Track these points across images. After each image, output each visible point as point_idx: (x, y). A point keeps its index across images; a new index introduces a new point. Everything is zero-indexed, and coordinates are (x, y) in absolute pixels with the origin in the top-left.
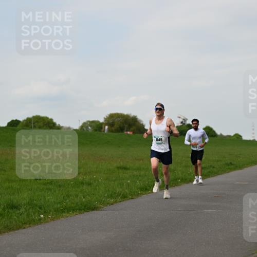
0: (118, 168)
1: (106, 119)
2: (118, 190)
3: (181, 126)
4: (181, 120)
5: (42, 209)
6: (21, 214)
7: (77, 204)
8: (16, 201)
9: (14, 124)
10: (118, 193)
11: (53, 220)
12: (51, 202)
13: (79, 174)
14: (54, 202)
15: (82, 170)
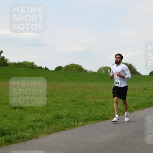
5: (76, 119)
6: (63, 122)
7: (96, 116)
8: (60, 114)
9: (59, 69)
10: (121, 109)
11: (82, 126)
12: (81, 115)
13: (97, 98)
14: (83, 115)
15: (99, 96)
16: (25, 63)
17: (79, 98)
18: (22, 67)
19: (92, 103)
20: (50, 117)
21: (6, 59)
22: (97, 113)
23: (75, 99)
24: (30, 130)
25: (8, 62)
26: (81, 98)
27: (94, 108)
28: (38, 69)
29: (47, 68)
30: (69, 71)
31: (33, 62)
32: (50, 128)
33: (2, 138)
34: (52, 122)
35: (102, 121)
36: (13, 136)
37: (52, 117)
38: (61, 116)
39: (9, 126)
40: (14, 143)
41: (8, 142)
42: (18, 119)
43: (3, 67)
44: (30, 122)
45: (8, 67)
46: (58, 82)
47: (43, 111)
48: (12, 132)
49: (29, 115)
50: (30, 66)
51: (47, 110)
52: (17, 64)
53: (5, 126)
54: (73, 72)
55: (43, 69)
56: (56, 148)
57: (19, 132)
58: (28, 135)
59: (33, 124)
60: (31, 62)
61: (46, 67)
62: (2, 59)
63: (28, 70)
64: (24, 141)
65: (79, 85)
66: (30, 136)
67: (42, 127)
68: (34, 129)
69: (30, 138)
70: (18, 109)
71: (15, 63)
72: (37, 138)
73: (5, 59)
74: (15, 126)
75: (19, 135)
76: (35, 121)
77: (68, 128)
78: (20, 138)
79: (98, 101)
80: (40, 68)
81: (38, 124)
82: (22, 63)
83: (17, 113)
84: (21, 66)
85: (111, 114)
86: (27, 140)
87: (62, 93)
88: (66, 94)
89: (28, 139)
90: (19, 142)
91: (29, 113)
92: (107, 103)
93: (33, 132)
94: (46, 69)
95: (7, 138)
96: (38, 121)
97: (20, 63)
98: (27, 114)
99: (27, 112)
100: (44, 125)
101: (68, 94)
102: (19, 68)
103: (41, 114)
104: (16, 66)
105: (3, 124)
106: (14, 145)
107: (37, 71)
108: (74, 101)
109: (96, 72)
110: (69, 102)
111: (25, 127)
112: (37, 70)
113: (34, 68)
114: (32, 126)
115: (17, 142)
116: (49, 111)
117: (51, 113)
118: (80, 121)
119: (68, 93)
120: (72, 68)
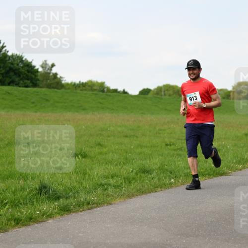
0: (246, 135)
1: (234, 88)
2: (246, 156)
5: (172, 173)
6: (152, 179)
7: (206, 169)
8: (148, 166)
9: (145, 92)
10: (246, 159)
11: (183, 184)
12: (181, 167)
14: (184, 167)
16: (90, 84)
17: (178, 139)
18: (86, 90)
20: (131, 170)
21: (61, 77)
22: (208, 163)
23: (171, 142)
24: (100, 191)
25: (63, 82)
26: (181, 140)
28: (112, 92)
29: (126, 91)
30: (162, 96)
31: (103, 81)
32: (132, 187)
33: (54, 203)
34: (134, 179)
35: (215, 177)
36: (71, 200)
37: (135, 171)
38: (148, 169)
39: (65, 185)
40: (74, 212)
41: (64, 211)
42: (79, 173)
43: (56, 90)
44: (99, 177)
45: (63, 90)
46: (144, 114)
47: (120, 160)
48: (71, 194)
49: (97, 168)
50: (98, 88)
51: (126, 159)
52: (78, 85)
53: (59, 185)
54: (167, 97)
55: (119, 92)
56: (140, 220)
57: (81, 193)
58: (97, 199)
59: (104, 181)
60: (100, 81)
61: (124, 90)
62: (53, 77)
63: (96, 94)
64: (89, 209)
65: (178, 119)
66: (100, 200)
67: (118, 186)
68: (106, 189)
69: (98, 205)
70: (79, 156)
71: (75, 84)
72: (111, 204)
73: (58, 76)
74: (75, 184)
75: (82, 199)
76: (107, 177)
77: (161, 188)
78: (83, 203)
80: (115, 91)
81: (112, 181)
82: (86, 83)
83: (78, 164)
84: (84, 88)
85: (230, 166)
86: (95, 207)
87: (150, 131)
88: (157, 133)
89: (95, 205)
90: (81, 210)
91: (96, 164)
92: (223, 147)
93: (103, 194)
94: (124, 92)
95: (63, 204)
96: (112, 177)
97: (83, 83)
98: (94, 166)
99: (95, 162)
100: (122, 183)
101: (160, 134)
102: (81, 92)
103: (116, 165)
104: (76, 87)
105: (56, 181)
106: (74, 214)
107: (110, 96)
108: (170, 145)
110: (161, 147)
111: (91, 187)
112: (110, 94)
113: (106, 91)
114: (102, 185)
115: (78, 211)
116: (130, 161)
117: (132, 164)
118: (180, 178)
119: (160, 132)
120: (166, 92)
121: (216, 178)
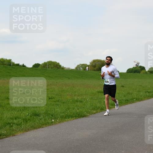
0: (98, 92)
1: (91, 63)
2: (98, 105)
3: (136, 67)
4: (136, 64)
5: (53, 116)
6: (41, 120)
7: (74, 113)
8: (38, 112)
9: (36, 66)
10: (98, 107)
11: (60, 123)
12: (59, 112)
13: (75, 95)
15: (77, 93)
16: (2, 60)
17: (57, 95)
19: (70, 100)
20: (27, 114)
22: (75, 110)
23: (52, 97)
24: (8, 127)
26: (59, 95)
27: (72, 105)
28: (15, 66)
30: (47, 68)
31: (10, 59)
32: (28, 125)
34: (29, 120)
37: (30, 115)
38: (38, 114)
44: (7, 119)
47: (20, 108)
49: (6, 113)
50: (7, 63)
51: (25, 107)
54: (50, 69)
55: (20, 66)
58: (6, 133)
59: (10, 121)
60: (8, 59)
63: (6, 67)
64: (1, 139)
65: (57, 83)
67: (19, 124)
68: (12, 126)
69: (7, 136)
72: (14, 135)
76: (12, 119)
77: (46, 125)
79: (76, 98)
80: (18, 65)
81: (15, 121)
85: (88, 111)
86: (5, 138)
89: (5, 136)
91: (6, 111)
92: (84, 100)
93: (10, 130)
94: (23, 66)
96: (16, 119)
98: (4, 112)
99: (5, 109)
100: (21, 122)
103: (18, 111)
107: (15, 68)
108: (52, 99)
109: (73, 69)
111: (2, 125)
113: (12, 65)
114: (9, 124)
116: (27, 109)
117: (28, 111)
118: (57, 119)
120: (49, 66)
121: (80, 119)
